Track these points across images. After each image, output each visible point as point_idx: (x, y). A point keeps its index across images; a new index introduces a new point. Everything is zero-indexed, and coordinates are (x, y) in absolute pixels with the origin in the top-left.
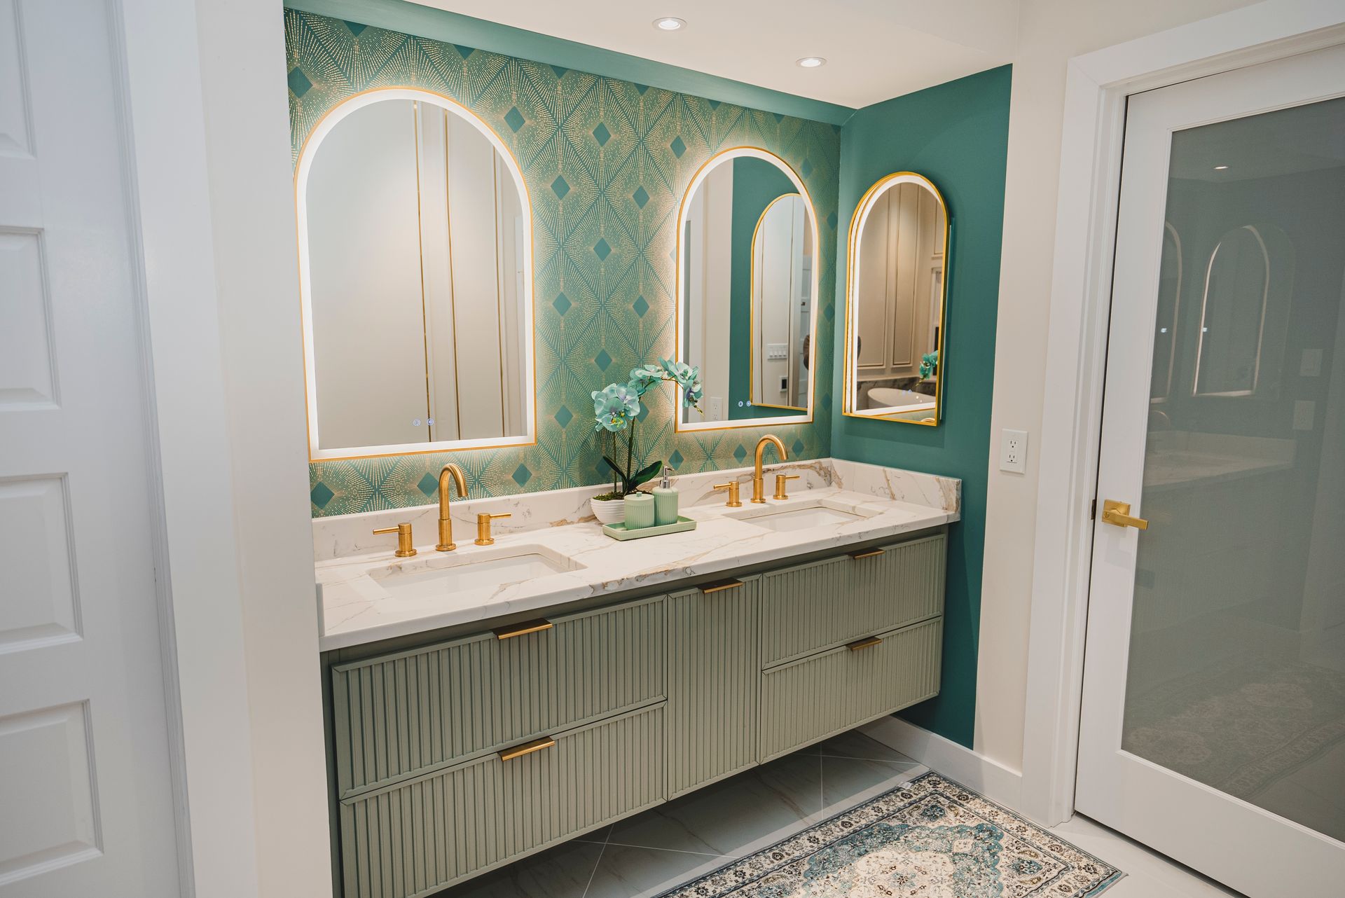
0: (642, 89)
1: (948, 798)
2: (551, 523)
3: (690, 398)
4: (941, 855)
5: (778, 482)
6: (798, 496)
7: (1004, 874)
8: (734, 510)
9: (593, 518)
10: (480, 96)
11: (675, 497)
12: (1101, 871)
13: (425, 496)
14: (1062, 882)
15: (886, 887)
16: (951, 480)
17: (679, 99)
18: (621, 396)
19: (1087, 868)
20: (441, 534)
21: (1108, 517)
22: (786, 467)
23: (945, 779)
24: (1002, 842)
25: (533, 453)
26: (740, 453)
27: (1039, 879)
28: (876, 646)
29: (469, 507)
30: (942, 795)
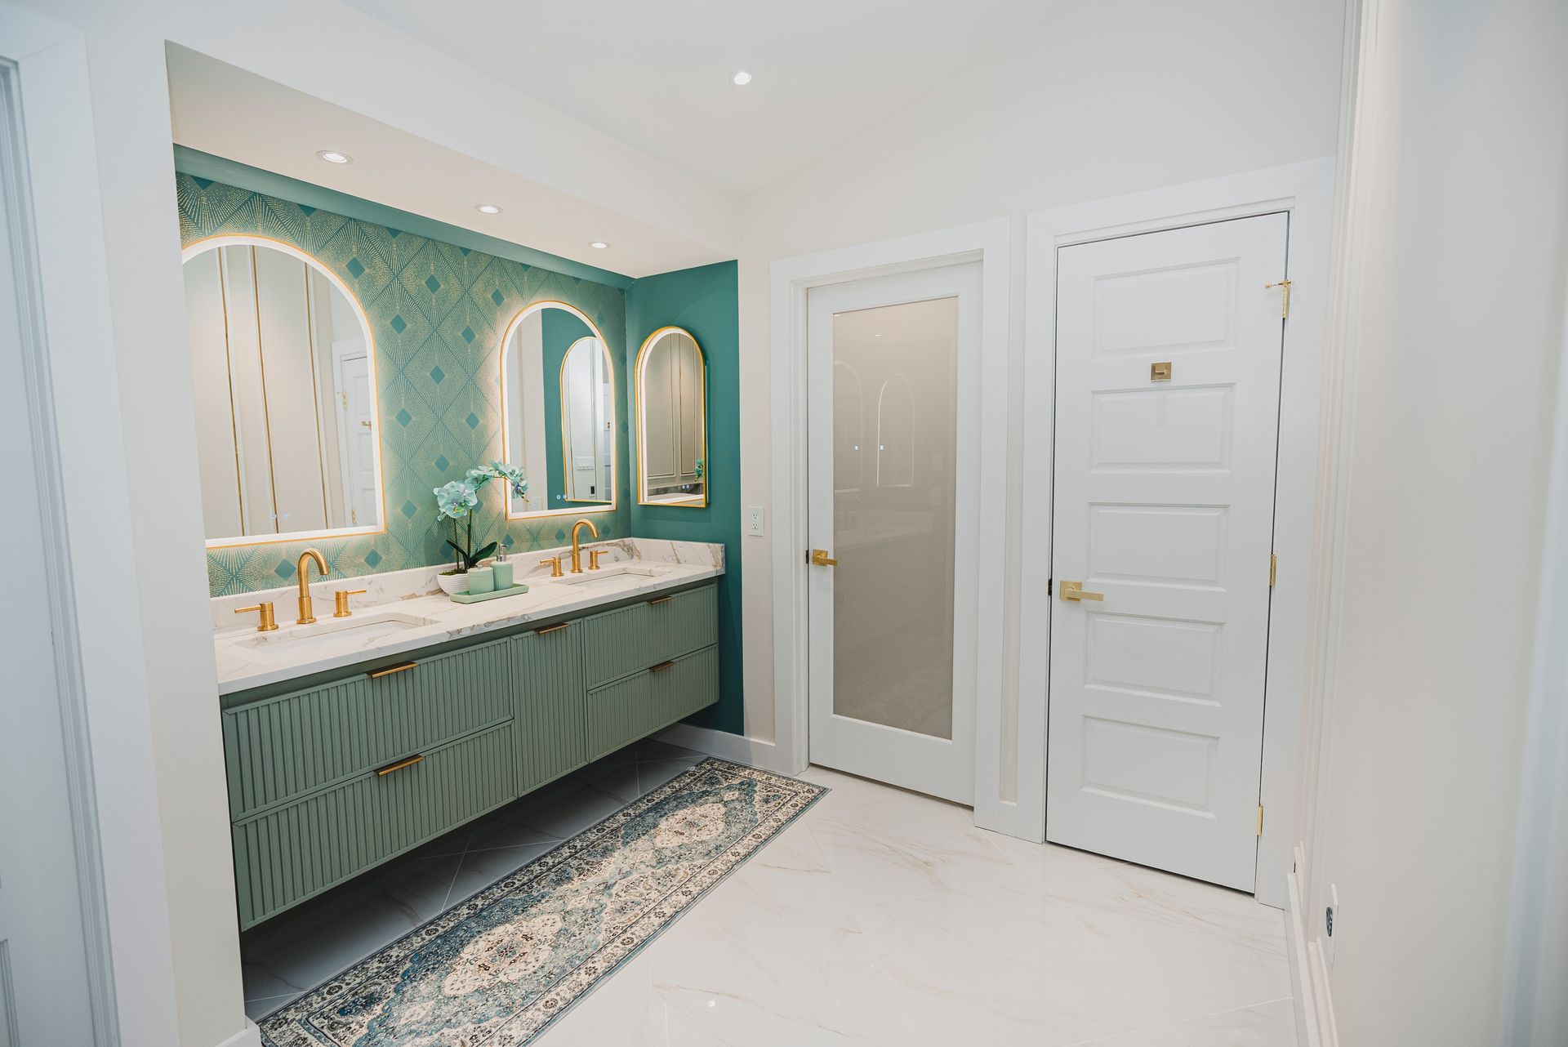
0: (466, 251)
1: (721, 770)
2: (402, 597)
3: (518, 491)
4: (716, 804)
5: (591, 556)
6: (607, 567)
7: (757, 806)
8: (558, 578)
9: (441, 591)
10: (323, 247)
11: (510, 567)
12: (816, 791)
13: (282, 580)
14: (793, 802)
15: (680, 831)
16: (717, 545)
17: (496, 261)
18: (461, 491)
19: (808, 791)
20: (302, 610)
21: (816, 560)
22: (597, 545)
23: (718, 760)
24: (756, 789)
25: (383, 539)
26: (560, 535)
27: (779, 803)
28: (671, 667)
29: (326, 587)
30: (716, 770)
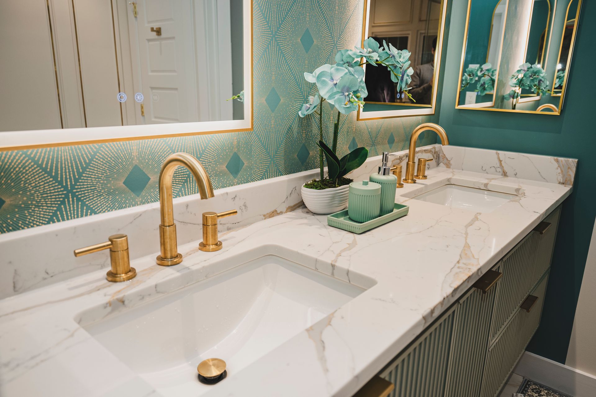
2: (264, 216)
9: (302, 205)
13: (133, 195)
16: (570, 160)
25: (246, 139)
26: (391, 140)
29: (187, 206)
